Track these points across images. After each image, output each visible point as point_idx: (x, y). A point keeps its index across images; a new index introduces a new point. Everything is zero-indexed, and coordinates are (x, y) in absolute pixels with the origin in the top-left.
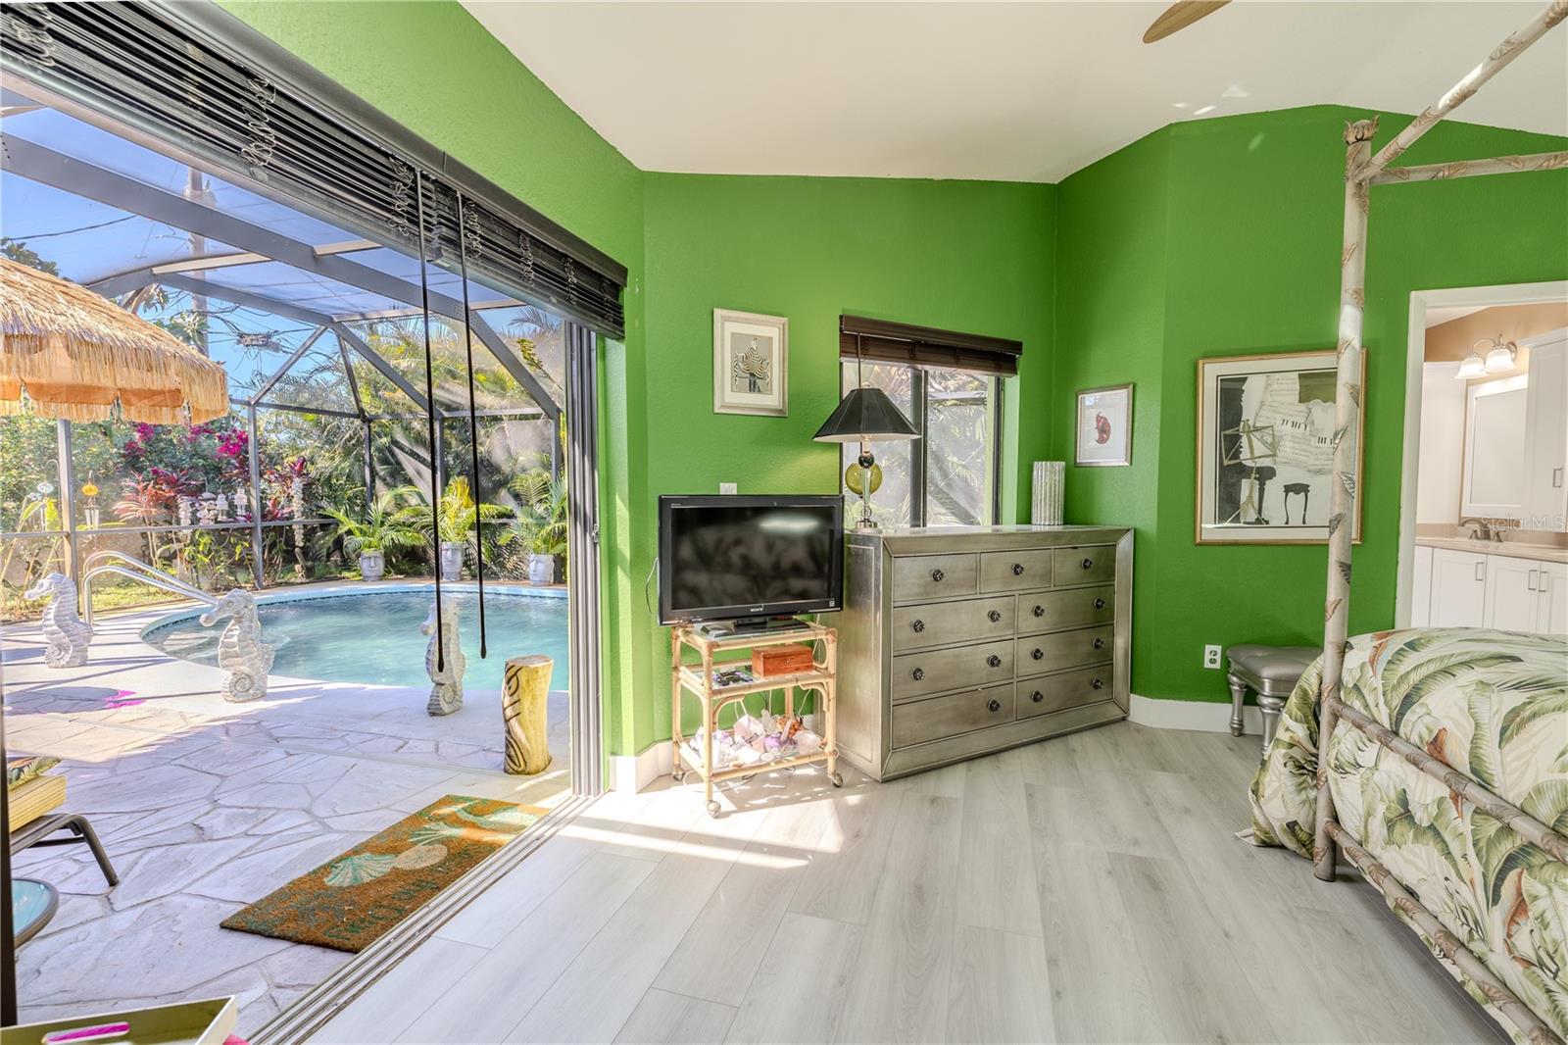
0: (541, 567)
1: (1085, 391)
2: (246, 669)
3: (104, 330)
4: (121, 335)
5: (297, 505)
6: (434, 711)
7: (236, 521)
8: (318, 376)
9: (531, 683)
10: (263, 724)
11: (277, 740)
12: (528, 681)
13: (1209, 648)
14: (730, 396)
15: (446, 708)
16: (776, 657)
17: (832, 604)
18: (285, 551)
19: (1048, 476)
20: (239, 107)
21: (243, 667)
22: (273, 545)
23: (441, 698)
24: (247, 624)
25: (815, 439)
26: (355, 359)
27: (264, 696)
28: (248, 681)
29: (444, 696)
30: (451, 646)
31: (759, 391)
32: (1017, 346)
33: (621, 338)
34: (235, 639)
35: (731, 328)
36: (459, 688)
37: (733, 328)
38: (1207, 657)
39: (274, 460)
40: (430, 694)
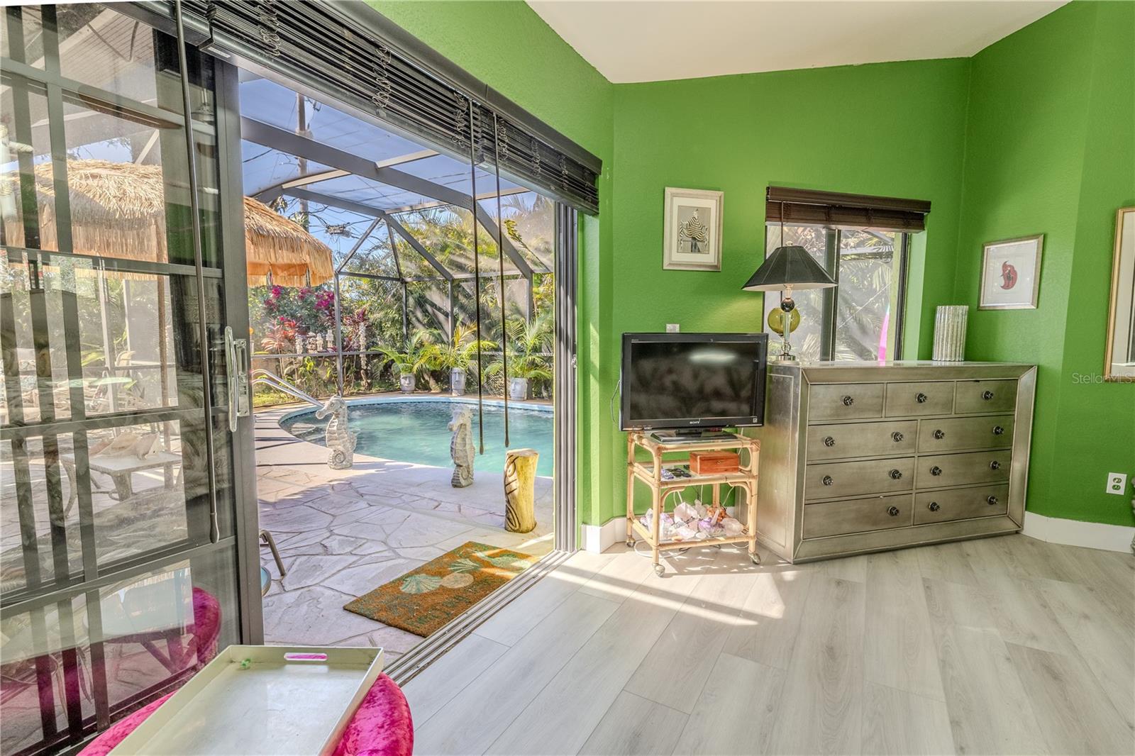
0: (518, 387)
1: (991, 243)
2: (341, 448)
3: (269, 227)
4: (278, 229)
5: (362, 341)
6: (456, 484)
7: (327, 351)
8: (375, 253)
9: (524, 468)
10: (353, 484)
11: (362, 495)
12: (522, 467)
13: (1112, 476)
14: (676, 256)
15: (463, 482)
16: (710, 459)
17: (755, 420)
18: (356, 372)
19: (950, 319)
20: (371, 69)
21: (339, 447)
22: (348, 369)
23: (460, 476)
24: (341, 419)
25: (745, 289)
26: (398, 239)
27: (351, 466)
28: (342, 456)
29: (462, 474)
30: (467, 440)
31: (699, 251)
32: (926, 206)
33: (596, 214)
34: (335, 428)
35: (678, 202)
36: (471, 469)
37: (679, 202)
38: (1110, 483)
39: (348, 311)
40: (453, 472)
